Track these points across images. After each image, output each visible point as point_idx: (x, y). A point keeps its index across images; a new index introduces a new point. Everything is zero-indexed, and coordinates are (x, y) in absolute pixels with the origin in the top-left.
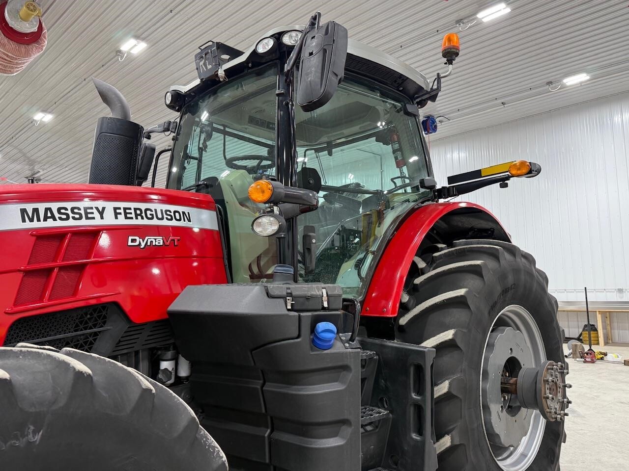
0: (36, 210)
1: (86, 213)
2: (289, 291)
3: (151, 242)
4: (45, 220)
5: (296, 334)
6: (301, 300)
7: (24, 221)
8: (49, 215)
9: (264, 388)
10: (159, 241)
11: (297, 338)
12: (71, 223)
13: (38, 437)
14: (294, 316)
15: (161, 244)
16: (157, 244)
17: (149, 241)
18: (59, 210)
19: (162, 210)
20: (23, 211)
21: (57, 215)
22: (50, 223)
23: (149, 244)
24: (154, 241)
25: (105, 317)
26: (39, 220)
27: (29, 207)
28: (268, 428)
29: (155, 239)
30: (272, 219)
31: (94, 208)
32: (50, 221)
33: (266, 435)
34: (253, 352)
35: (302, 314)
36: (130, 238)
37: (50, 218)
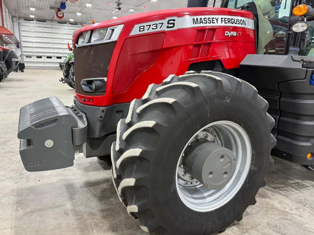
0: (197, 19)
1: (213, 21)
2: (302, 59)
3: (233, 34)
4: (200, 23)
5: (304, 78)
6: (307, 63)
7: (194, 24)
8: (201, 21)
9: (281, 100)
10: (234, 34)
11: (304, 79)
12: (208, 25)
13: (228, 101)
14: (305, 70)
15: (236, 35)
16: (234, 35)
17: (232, 33)
18: (204, 18)
19: (236, 19)
20: (194, 19)
21: (204, 21)
22: (201, 25)
23: (232, 35)
24: (233, 33)
25: (214, 66)
26: (198, 24)
27: (195, 17)
28: (278, 115)
29: (234, 33)
30: (304, 24)
31: (215, 18)
32: (201, 23)
33: (277, 118)
34: (279, 84)
35: (308, 69)
36: (226, 32)
37: (201, 22)
